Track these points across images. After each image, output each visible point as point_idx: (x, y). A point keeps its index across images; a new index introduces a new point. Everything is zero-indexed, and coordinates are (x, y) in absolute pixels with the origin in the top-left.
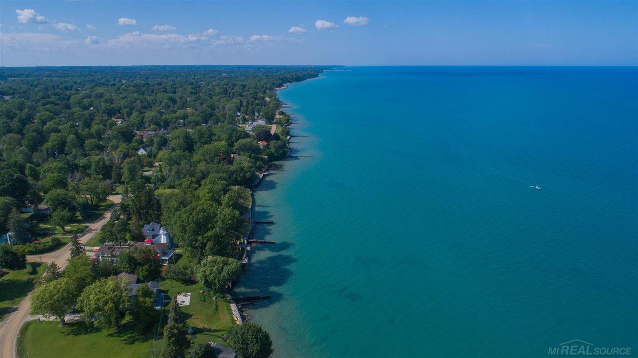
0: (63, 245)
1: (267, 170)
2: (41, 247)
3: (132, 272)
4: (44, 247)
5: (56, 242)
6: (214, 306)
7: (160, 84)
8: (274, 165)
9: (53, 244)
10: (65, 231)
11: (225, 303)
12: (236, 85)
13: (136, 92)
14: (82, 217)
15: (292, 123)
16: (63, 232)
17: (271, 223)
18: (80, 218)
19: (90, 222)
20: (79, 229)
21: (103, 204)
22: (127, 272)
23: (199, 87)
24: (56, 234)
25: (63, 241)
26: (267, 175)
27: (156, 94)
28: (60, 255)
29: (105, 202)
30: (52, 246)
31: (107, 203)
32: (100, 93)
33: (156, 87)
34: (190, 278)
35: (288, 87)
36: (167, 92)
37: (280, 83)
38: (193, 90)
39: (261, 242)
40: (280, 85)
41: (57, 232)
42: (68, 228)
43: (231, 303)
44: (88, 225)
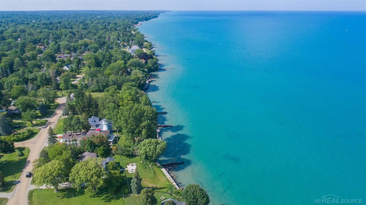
0: (35, 134)
1: (149, 78)
2: (21, 136)
3: (93, 151)
4: (23, 136)
5: (30, 133)
6: (152, 171)
7: (60, 23)
8: (152, 75)
9: (29, 134)
10: (33, 124)
11: (158, 169)
12: (110, 23)
13: (46, 28)
14: (41, 114)
15: (153, 48)
16: (32, 125)
17: (165, 113)
18: (39, 114)
19: (47, 117)
20: (42, 123)
21: (53, 104)
22: (89, 151)
23: (87, 25)
24: (27, 127)
25: (35, 132)
26: (151, 81)
27: (60, 30)
28: (35, 141)
29: (54, 103)
30: (28, 135)
31: (56, 103)
32: (22, 29)
33: (58, 25)
34: (132, 153)
35: (141, 24)
36: (67, 28)
37: (137, 21)
38: (84, 27)
39: (163, 126)
40: (136, 23)
41: (27, 125)
42: (34, 122)
43: (161, 168)
44: (47, 119)
